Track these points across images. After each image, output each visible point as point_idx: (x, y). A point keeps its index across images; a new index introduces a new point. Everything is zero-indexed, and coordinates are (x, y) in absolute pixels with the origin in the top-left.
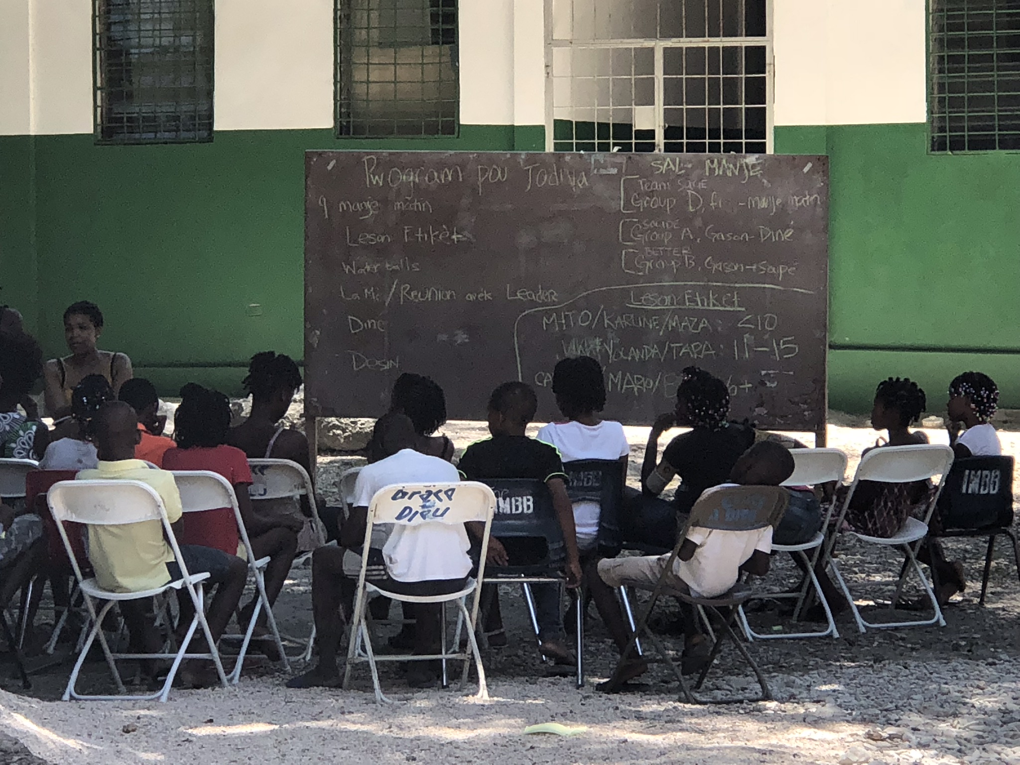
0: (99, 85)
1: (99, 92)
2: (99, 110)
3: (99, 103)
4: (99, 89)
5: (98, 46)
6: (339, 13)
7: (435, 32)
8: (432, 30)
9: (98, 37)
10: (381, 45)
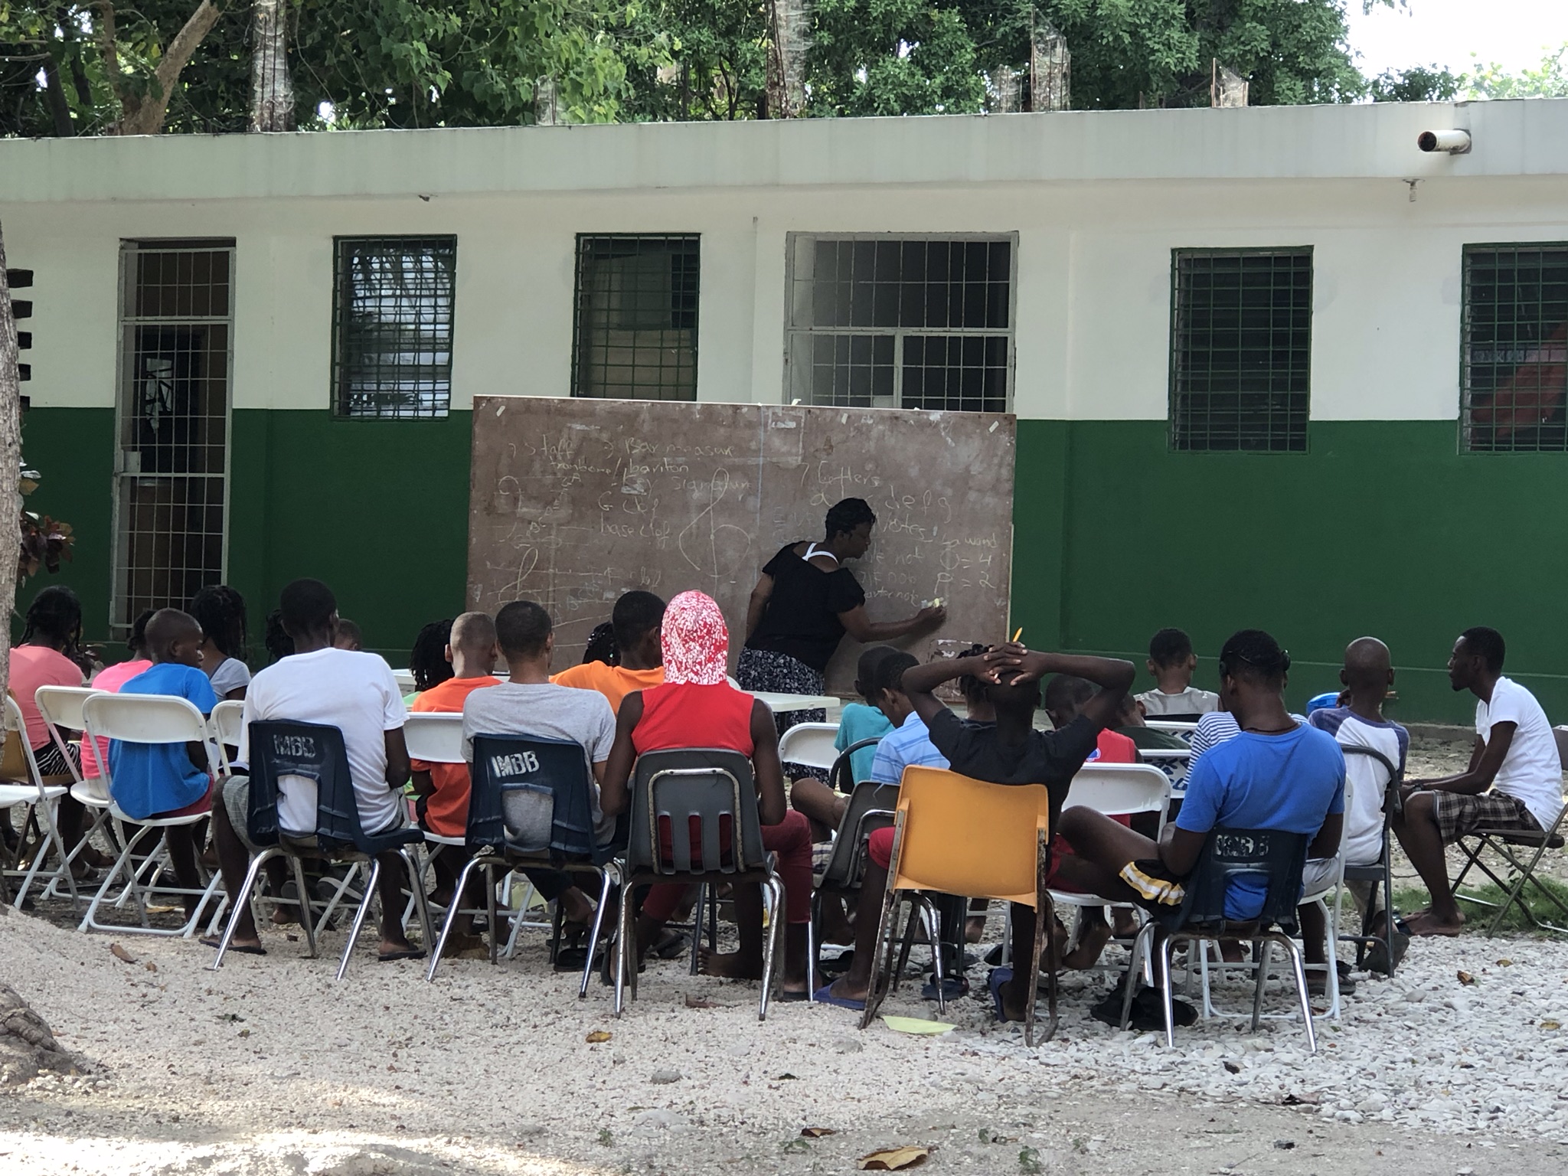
0: (337, 360)
1: (337, 368)
2: (337, 386)
3: (337, 380)
4: (338, 364)
5: (338, 320)
6: (579, 294)
7: (675, 315)
8: (673, 313)
9: (338, 312)
10: (620, 327)
